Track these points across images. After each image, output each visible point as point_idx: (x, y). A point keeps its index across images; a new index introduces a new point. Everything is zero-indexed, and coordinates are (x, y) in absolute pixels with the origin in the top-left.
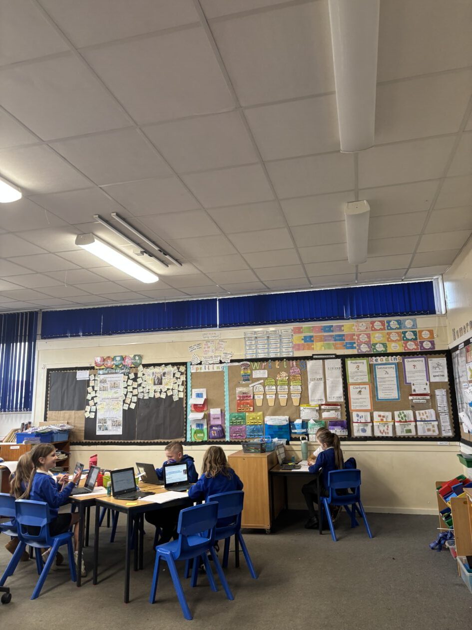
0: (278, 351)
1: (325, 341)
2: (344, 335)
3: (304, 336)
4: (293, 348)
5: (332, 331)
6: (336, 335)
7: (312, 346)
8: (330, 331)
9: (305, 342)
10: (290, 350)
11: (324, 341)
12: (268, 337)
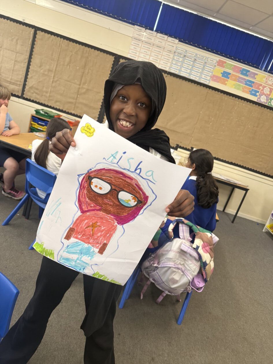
0: (198, 76)
1: (238, 82)
2: (253, 82)
3: (224, 71)
4: (211, 77)
5: (247, 76)
6: (248, 80)
7: (226, 82)
8: (246, 75)
9: (222, 76)
10: (209, 78)
11: (236, 81)
12: (195, 59)
